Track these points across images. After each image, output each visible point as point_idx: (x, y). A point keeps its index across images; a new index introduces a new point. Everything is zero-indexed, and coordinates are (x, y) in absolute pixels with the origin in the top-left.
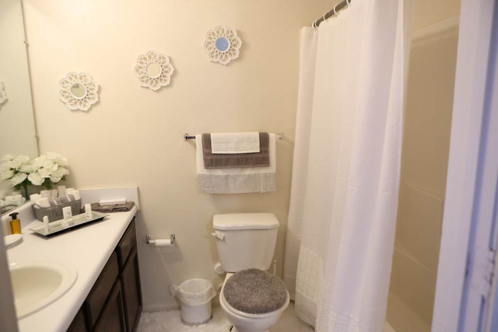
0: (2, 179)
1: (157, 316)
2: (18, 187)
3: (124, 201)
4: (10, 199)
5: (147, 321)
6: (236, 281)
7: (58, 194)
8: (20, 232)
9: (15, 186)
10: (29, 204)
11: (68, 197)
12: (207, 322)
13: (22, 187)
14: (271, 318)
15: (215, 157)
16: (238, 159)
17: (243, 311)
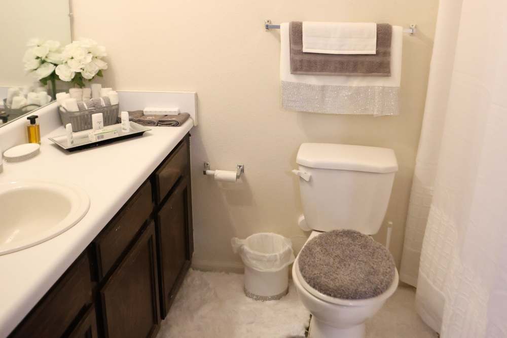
0: (26, 69)
1: (210, 278)
2: (44, 81)
3: (175, 112)
4: (33, 97)
5: (197, 282)
6: (320, 244)
7: (91, 95)
8: (38, 141)
9: (41, 80)
10: (54, 105)
11: (102, 99)
12: (278, 298)
13: (49, 82)
14: (365, 308)
15: (307, 57)
16: (342, 63)
17: (320, 290)
